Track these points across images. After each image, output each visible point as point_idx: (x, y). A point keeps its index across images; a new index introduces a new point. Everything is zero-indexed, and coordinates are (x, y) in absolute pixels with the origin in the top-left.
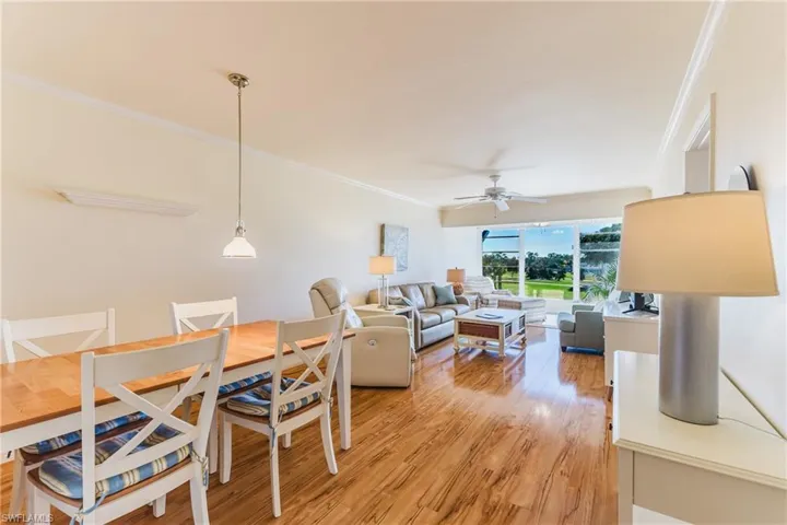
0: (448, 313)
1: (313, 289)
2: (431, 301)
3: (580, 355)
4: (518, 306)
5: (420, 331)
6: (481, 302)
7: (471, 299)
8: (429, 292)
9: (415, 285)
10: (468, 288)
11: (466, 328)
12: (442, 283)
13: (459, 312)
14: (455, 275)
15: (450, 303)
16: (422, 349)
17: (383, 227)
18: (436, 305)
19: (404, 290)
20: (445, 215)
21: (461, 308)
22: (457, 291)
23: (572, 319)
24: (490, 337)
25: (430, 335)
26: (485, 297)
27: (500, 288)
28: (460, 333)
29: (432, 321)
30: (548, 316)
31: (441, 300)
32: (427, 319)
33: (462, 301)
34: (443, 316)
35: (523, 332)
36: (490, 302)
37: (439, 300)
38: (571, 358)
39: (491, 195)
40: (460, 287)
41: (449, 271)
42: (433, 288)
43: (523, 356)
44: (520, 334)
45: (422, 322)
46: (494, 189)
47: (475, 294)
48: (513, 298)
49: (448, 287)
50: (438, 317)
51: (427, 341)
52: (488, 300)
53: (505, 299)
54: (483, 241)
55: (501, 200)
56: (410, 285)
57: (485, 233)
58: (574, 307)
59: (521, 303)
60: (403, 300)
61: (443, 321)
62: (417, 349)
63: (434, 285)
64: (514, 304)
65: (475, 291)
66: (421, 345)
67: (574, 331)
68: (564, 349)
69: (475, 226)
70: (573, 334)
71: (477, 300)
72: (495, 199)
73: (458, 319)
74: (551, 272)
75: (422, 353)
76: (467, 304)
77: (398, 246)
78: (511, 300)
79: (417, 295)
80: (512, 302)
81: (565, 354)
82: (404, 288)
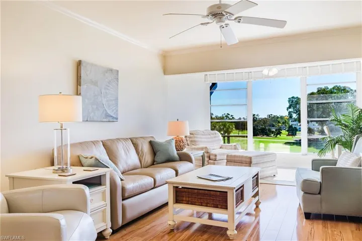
0: (165, 173)
2: (148, 158)
3: (329, 224)
4: (248, 162)
5: (120, 202)
6: (208, 159)
7: (195, 154)
8: (146, 148)
9: (126, 139)
11: (183, 195)
13: (180, 171)
15: (170, 160)
16: (124, 226)
17: (79, 64)
18: (153, 163)
19: (109, 147)
21: (183, 166)
23: (317, 176)
24: (216, 206)
25: (135, 206)
26: (213, 152)
27: (229, 142)
28: (178, 200)
29: (141, 187)
30: (279, 171)
31: (159, 158)
32: (131, 185)
33: (185, 158)
34: (158, 177)
35: (257, 194)
36: (218, 158)
37: (157, 157)
38: (318, 227)
39: (215, 15)
40: (181, 141)
42: (151, 143)
43: (258, 223)
44: (254, 196)
45: (123, 189)
46: (220, 6)
47: (202, 149)
48: (240, 152)
49: (169, 142)
50: (149, 180)
51: (131, 214)
52: (216, 156)
53: (233, 154)
54: (211, 93)
55: (227, 25)
56: (118, 139)
57: (214, 86)
58: (314, 161)
59: (250, 158)
60: (96, 159)
61: (157, 184)
62: (115, 229)
63: (152, 140)
64: (244, 159)
65: (201, 145)
66: (120, 222)
67: (319, 193)
68: (308, 216)
69: (204, 73)
70: (319, 196)
71: (203, 157)
72: (220, 20)
73: (173, 183)
74: (269, 130)
75: (124, 232)
76: (191, 161)
77: (103, 91)
78: (241, 155)
79: (127, 151)
80: (242, 157)
81: (309, 222)
82: (109, 143)
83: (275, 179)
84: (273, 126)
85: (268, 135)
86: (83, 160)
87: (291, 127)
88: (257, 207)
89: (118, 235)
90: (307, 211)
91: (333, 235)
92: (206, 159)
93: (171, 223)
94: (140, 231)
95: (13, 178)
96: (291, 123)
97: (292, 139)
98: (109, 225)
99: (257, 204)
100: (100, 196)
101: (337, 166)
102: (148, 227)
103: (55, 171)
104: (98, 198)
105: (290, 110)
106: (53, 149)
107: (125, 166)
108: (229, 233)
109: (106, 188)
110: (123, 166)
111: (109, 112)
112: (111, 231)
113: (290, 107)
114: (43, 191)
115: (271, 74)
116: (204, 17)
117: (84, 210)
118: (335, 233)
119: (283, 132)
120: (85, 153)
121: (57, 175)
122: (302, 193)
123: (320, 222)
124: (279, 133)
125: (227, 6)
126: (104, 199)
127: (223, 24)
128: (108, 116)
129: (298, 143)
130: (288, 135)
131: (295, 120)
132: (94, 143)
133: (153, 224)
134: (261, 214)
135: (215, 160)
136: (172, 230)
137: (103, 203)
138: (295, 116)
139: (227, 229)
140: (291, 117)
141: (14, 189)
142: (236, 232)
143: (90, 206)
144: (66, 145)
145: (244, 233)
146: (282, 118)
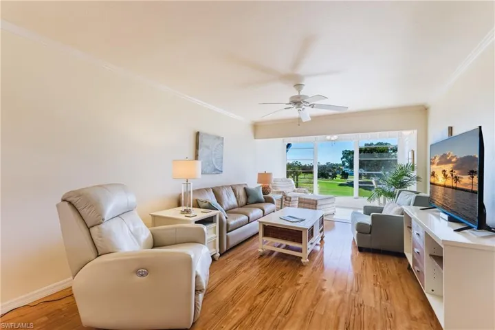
0: (256, 212)
1: (64, 200)
2: (243, 200)
3: (377, 257)
4: (315, 205)
5: (225, 234)
6: (286, 200)
7: (277, 197)
8: (241, 193)
9: (228, 186)
10: (275, 187)
11: (270, 231)
12: (254, 184)
13: (266, 212)
14: (264, 178)
15: (259, 202)
16: (228, 251)
17: (198, 134)
18: (247, 204)
19: (216, 192)
20: (257, 128)
21: (268, 207)
22: (265, 191)
23: (368, 220)
24: (293, 241)
25: (235, 236)
26: (289, 195)
28: (265, 235)
29: (239, 222)
31: (251, 200)
32: (234, 221)
33: (270, 201)
34: (251, 215)
35: (322, 230)
36: (292, 199)
37: (249, 199)
38: (369, 259)
39: (295, 103)
40: (268, 187)
41: (259, 174)
42: (245, 189)
44: (321, 232)
45: (228, 225)
46: (299, 97)
47: (280, 192)
48: (309, 196)
49: (258, 188)
50: (244, 218)
51: (232, 243)
52: (290, 198)
53: (303, 197)
54: (287, 151)
55: (304, 109)
56: (222, 187)
57: (289, 146)
58: (365, 208)
59: (316, 201)
60: (210, 203)
61: (250, 220)
62: (222, 253)
63: (246, 186)
64: (311, 202)
65: (280, 190)
66: (225, 248)
67: (370, 233)
68: (361, 249)
69: (282, 139)
70: (370, 235)
71: (282, 199)
72: (299, 106)
73: (262, 222)
74: (328, 174)
75: (228, 255)
76: (273, 202)
77: (213, 153)
78: (309, 198)
79: (229, 196)
80: (310, 200)
81: (361, 254)
82: (216, 190)
83: (334, 217)
84: (331, 171)
85: (326, 177)
86: (200, 204)
87: (344, 172)
88: (322, 239)
89: (224, 258)
90: (361, 246)
91: (381, 266)
92: (284, 200)
93: (260, 250)
94: (238, 256)
95: (154, 216)
96: (344, 169)
97: (345, 181)
98: (218, 251)
99: (322, 238)
100: (212, 231)
101: (383, 213)
102: (244, 252)
103: (182, 212)
104: (211, 232)
105: (344, 160)
106: (181, 194)
107: (227, 206)
108: (303, 260)
109: (216, 225)
110: (226, 206)
111: (216, 167)
112: (219, 254)
113: (343, 158)
114: (176, 228)
115: (333, 139)
116: (287, 104)
117: (203, 243)
118: (383, 264)
119: (338, 175)
120: (201, 198)
121: (184, 215)
122: (356, 232)
123: (371, 254)
124: (335, 177)
125: (306, 97)
126: (215, 233)
127: (301, 109)
128: (216, 170)
129: (351, 184)
130: (342, 178)
131: (347, 167)
132: (207, 189)
133: (248, 249)
134: (325, 245)
135: (290, 201)
136: (261, 256)
137: (214, 235)
138: (347, 164)
139: (301, 258)
140: (344, 165)
141: (155, 226)
142: (308, 260)
143: (207, 237)
144: (190, 192)
145: (313, 261)
146: (337, 165)
